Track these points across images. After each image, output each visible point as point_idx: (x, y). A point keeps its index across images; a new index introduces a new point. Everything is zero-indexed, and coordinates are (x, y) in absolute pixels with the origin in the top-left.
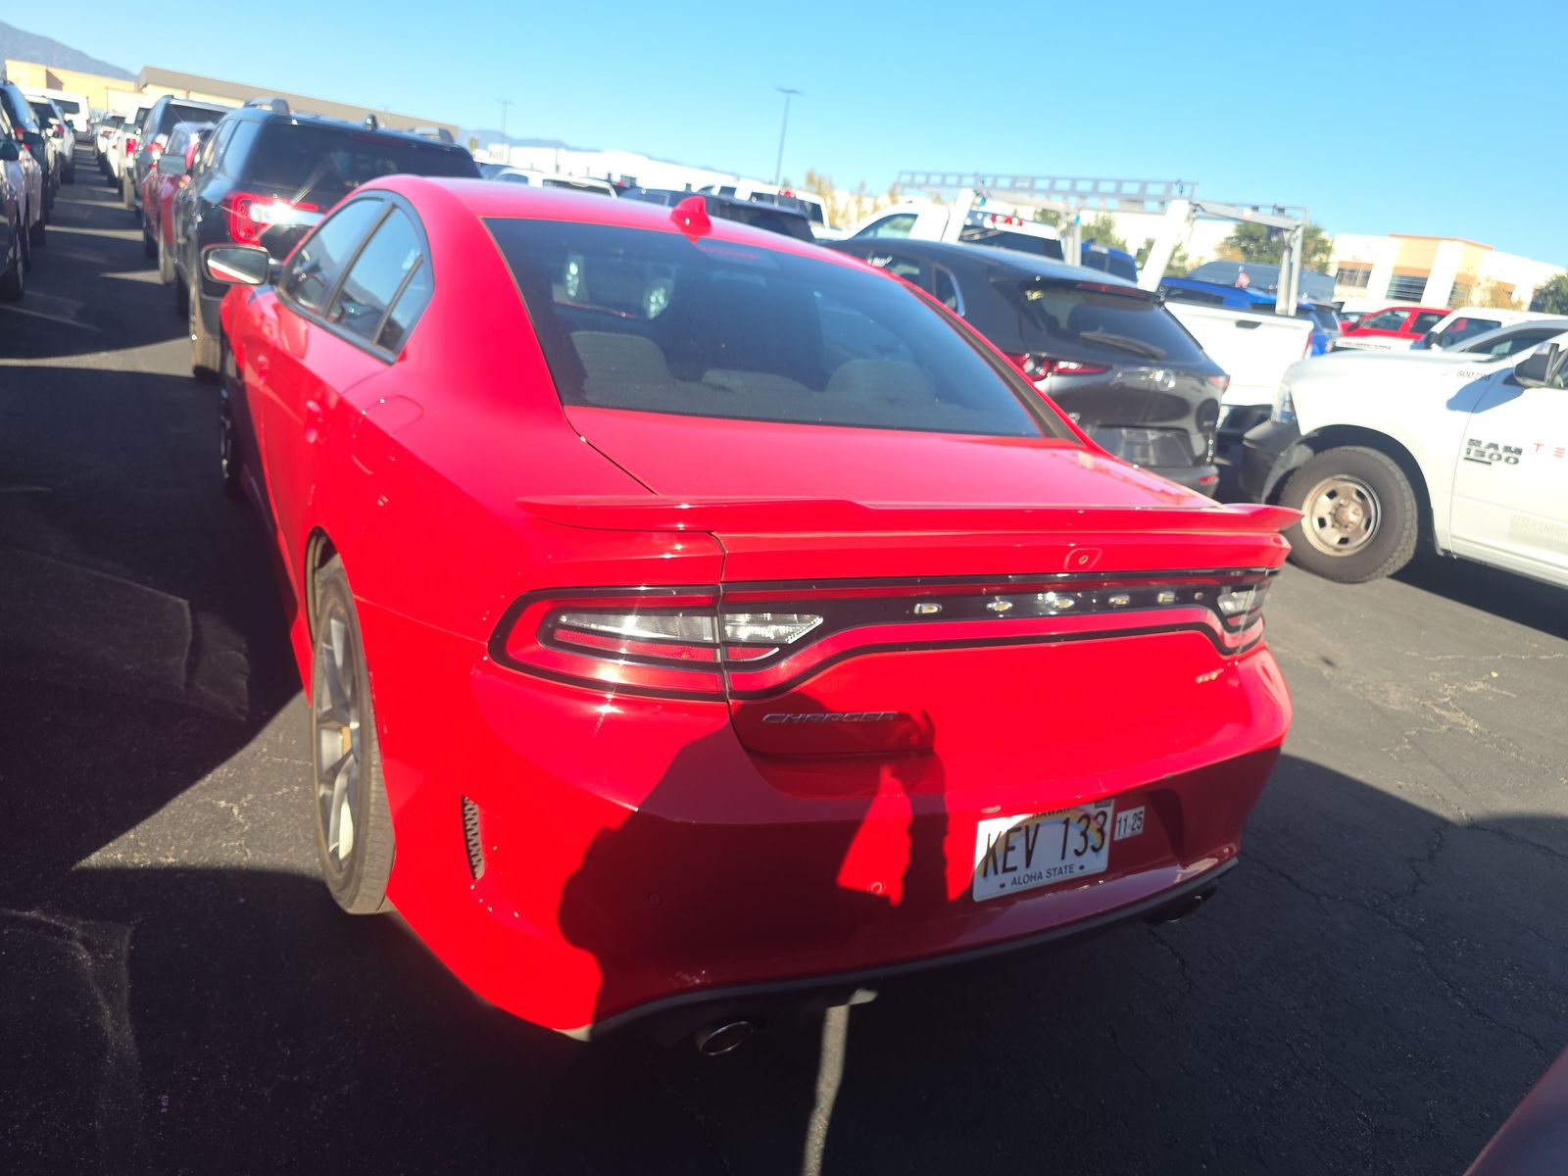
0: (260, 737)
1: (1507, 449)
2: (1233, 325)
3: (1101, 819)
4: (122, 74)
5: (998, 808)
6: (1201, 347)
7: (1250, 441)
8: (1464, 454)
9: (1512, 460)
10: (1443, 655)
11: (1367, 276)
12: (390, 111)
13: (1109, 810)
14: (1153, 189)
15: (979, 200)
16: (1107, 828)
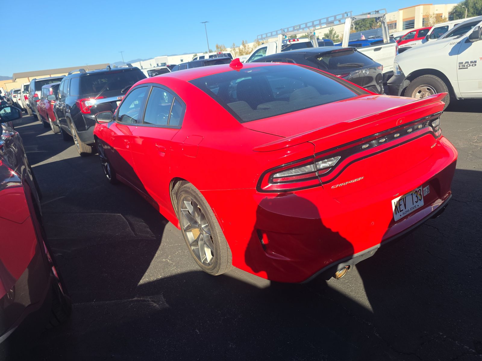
0: (162, 241)
1: (471, 62)
2: (373, 51)
3: (420, 191)
4: (7, 78)
5: (398, 194)
6: (372, 59)
7: (389, 83)
8: (458, 68)
9: (474, 65)
10: (469, 128)
11: (396, 25)
12: (88, 65)
13: (421, 188)
14: (338, 17)
15: (284, 37)
16: (422, 193)
